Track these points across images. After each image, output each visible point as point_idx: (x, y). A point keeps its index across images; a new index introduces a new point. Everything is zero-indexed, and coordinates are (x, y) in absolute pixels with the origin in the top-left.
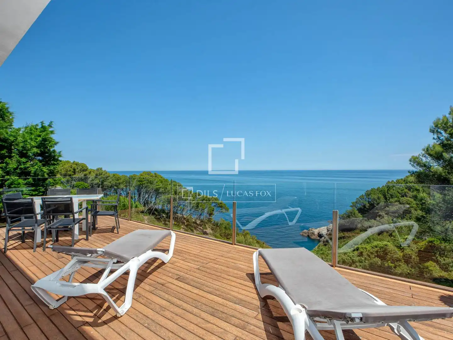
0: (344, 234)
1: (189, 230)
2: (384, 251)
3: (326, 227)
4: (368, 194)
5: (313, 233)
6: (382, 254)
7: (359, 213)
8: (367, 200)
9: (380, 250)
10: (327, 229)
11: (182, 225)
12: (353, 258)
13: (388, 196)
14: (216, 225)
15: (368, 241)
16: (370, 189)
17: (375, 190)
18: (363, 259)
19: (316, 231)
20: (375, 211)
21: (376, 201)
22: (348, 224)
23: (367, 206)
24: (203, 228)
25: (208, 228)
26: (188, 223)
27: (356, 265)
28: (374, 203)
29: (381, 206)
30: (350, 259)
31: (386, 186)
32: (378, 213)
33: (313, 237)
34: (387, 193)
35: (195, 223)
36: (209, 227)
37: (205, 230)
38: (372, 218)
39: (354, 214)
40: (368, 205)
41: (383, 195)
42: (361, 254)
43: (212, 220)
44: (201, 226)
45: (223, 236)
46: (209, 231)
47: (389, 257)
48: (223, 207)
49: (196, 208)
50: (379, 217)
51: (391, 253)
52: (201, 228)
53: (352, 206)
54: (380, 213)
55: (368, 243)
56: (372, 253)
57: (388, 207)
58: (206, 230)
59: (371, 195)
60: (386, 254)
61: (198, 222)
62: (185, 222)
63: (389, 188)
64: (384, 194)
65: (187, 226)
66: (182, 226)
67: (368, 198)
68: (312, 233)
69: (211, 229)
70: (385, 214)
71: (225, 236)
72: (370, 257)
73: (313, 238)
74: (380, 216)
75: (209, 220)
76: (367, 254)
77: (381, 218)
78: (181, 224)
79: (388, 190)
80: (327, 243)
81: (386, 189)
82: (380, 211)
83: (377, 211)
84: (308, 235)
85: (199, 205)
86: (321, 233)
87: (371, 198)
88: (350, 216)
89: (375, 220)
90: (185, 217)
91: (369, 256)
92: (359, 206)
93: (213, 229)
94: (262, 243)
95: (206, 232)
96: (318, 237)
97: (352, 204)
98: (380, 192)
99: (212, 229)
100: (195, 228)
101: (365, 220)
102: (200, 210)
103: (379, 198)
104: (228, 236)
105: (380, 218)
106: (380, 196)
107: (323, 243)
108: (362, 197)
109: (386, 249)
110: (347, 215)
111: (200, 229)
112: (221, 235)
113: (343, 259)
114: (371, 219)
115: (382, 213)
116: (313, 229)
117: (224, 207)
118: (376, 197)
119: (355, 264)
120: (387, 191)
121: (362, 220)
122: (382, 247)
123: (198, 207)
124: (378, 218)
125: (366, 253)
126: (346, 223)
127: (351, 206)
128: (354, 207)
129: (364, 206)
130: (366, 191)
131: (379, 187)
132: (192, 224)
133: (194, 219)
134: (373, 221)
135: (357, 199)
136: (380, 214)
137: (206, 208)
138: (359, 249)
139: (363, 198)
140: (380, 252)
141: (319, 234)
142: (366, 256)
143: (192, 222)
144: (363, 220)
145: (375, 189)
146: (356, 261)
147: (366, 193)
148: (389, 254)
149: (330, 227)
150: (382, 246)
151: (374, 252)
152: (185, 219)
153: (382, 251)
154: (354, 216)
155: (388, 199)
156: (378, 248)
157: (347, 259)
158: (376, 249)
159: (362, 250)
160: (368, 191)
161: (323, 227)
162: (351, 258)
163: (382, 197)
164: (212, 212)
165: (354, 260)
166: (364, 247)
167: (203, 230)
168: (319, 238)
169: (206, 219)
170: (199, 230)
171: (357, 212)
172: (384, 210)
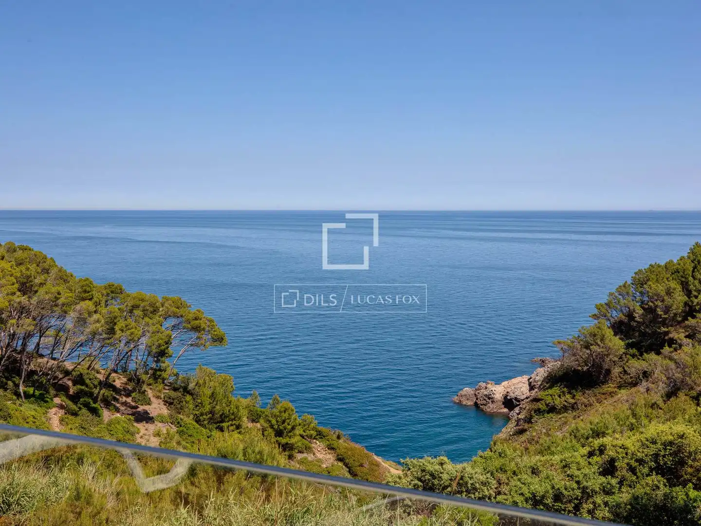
0: (573, 397)
1: (84, 411)
2: (675, 454)
3: (525, 378)
4: (641, 281)
5: (489, 398)
6: (669, 461)
7: (615, 335)
8: (638, 298)
9: (665, 449)
10: (530, 384)
11: (56, 396)
12: (585, 484)
13: (695, 286)
14: (181, 390)
15: (632, 424)
16: (647, 267)
17: (660, 269)
18: (614, 481)
19: (498, 391)
20: (659, 328)
21: (663, 301)
22: (585, 368)
23: (636, 315)
24: (134, 400)
25: (153, 399)
26: (79, 387)
27: (594, 503)
28: (657, 306)
29: (675, 315)
30: (575, 486)
31: (689, 257)
32: (667, 333)
33: (491, 408)
34: (691, 279)
35: (107, 384)
36: (158, 397)
37: (141, 408)
38: (651, 350)
39: (602, 340)
40: (641, 312)
41: (682, 283)
42: (609, 469)
43: (164, 375)
44: (128, 395)
45: (206, 422)
46: (157, 408)
47: (690, 470)
48: (204, 329)
49: (104, 336)
50: (670, 346)
51: (694, 460)
52: (129, 400)
53: (595, 317)
54: (673, 335)
55: (632, 428)
56: (641, 461)
57: (694, 317)
58: (146, 408)
59: (650, 283)
60: (682, 463)
61: (118, 384)
62: (70, 383)
63: (696, 263)
64: (683, 279)
65: (74, 398)
66: (57, 401)
67: (642, 294)
68: (486, 395)
69: (165, 402)
70: (686, 337)
71: (212, 420)
72: (635, 474)
73: (488, 410)
74: (671, 342)
75: (157, 375)
76: (628, 464)
77: (676, 350)
78: (52, 392)
79: (695, 268)
80: (526, 426)
81: (690, 267)
82: (671, 329)
83: (664, 329)
84: (476, 404)
85: (117, 328)
86: (512, 395)
87: (648, 292)
88: (592, 345)
89: (658, 353)
90: (69, 366)
91: (632, 470)
92: (617, 315)
93: (171, 404)
94: (335, 437)
95: (146, 413)
96: (503, 406)
97: (596, 312)
98: (673, 274)
99: (169, 403)
100: (107, 403)
101: (633, 356)
102: (122, 345)
103: (669, 292)
104: (222, 421)
105: (672, 349)
106: (673, 284)
107: (517, 425)
108: (623, 290)
109: (680, 449)
110: (582, 343)
111: (125, 404)
112: (198, 421)
113: (556, 487)
114: (646, 352)
115: (678, 333)
116: (489, 386)
117: (207, 329)
118: (661, 289)
119: (591, 500)
120: (693, 271)
121: (624, 356)
122: (671, 443)
123: (114, 333)
124: (666, 350)
125: (626, 461)
126: (579, 365)
127: (595, 315)
128: (603, 320)
129: (630, 316)
130: (636, 273)
131: (672, 261)
132: (96, 391)
133: (103, 372)
134: (653, 356)
135: (611, 294)
136: (671, 336)
137: (143, 335)
138: (605, 449)
139: (628, 293)
140: (664, 456)
141: (505, 397)
142: (624, 472)
143: (96, 383)
144: (626, 354)
145: (659, 266)
146: (592, 491)
147: (634, 279)
148: (690, 462)
149: (538, 378)
150: (671, 438)
151: (647, 459)
152: (67, 373)
153: (671, 454)
154: (602, 345)
155: (696, 293)
156: (659, 446)
157: (566, 489)
158: (653, 449)
159: (612, 453)
160: (640, 271)
161: (519, 379)
162: (578, 482)
163: (679, 288)
164: (163, 348)
165: (587, 488)
166: (619, 443)
167: (137, 407)
168: (506, 410)
169: (146, 373)
170: (122, 408)
171: (609, 333)
172: (683, 325)
